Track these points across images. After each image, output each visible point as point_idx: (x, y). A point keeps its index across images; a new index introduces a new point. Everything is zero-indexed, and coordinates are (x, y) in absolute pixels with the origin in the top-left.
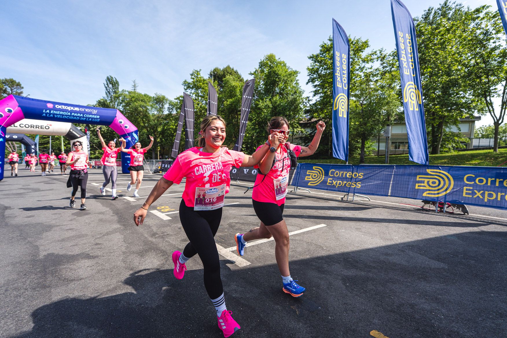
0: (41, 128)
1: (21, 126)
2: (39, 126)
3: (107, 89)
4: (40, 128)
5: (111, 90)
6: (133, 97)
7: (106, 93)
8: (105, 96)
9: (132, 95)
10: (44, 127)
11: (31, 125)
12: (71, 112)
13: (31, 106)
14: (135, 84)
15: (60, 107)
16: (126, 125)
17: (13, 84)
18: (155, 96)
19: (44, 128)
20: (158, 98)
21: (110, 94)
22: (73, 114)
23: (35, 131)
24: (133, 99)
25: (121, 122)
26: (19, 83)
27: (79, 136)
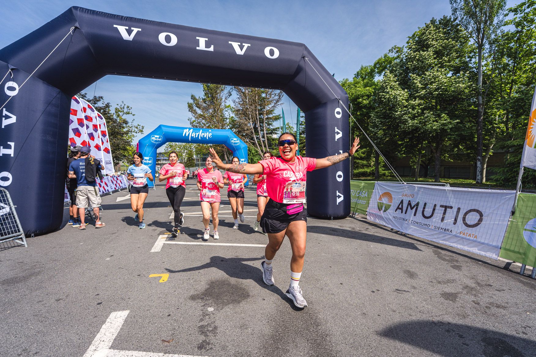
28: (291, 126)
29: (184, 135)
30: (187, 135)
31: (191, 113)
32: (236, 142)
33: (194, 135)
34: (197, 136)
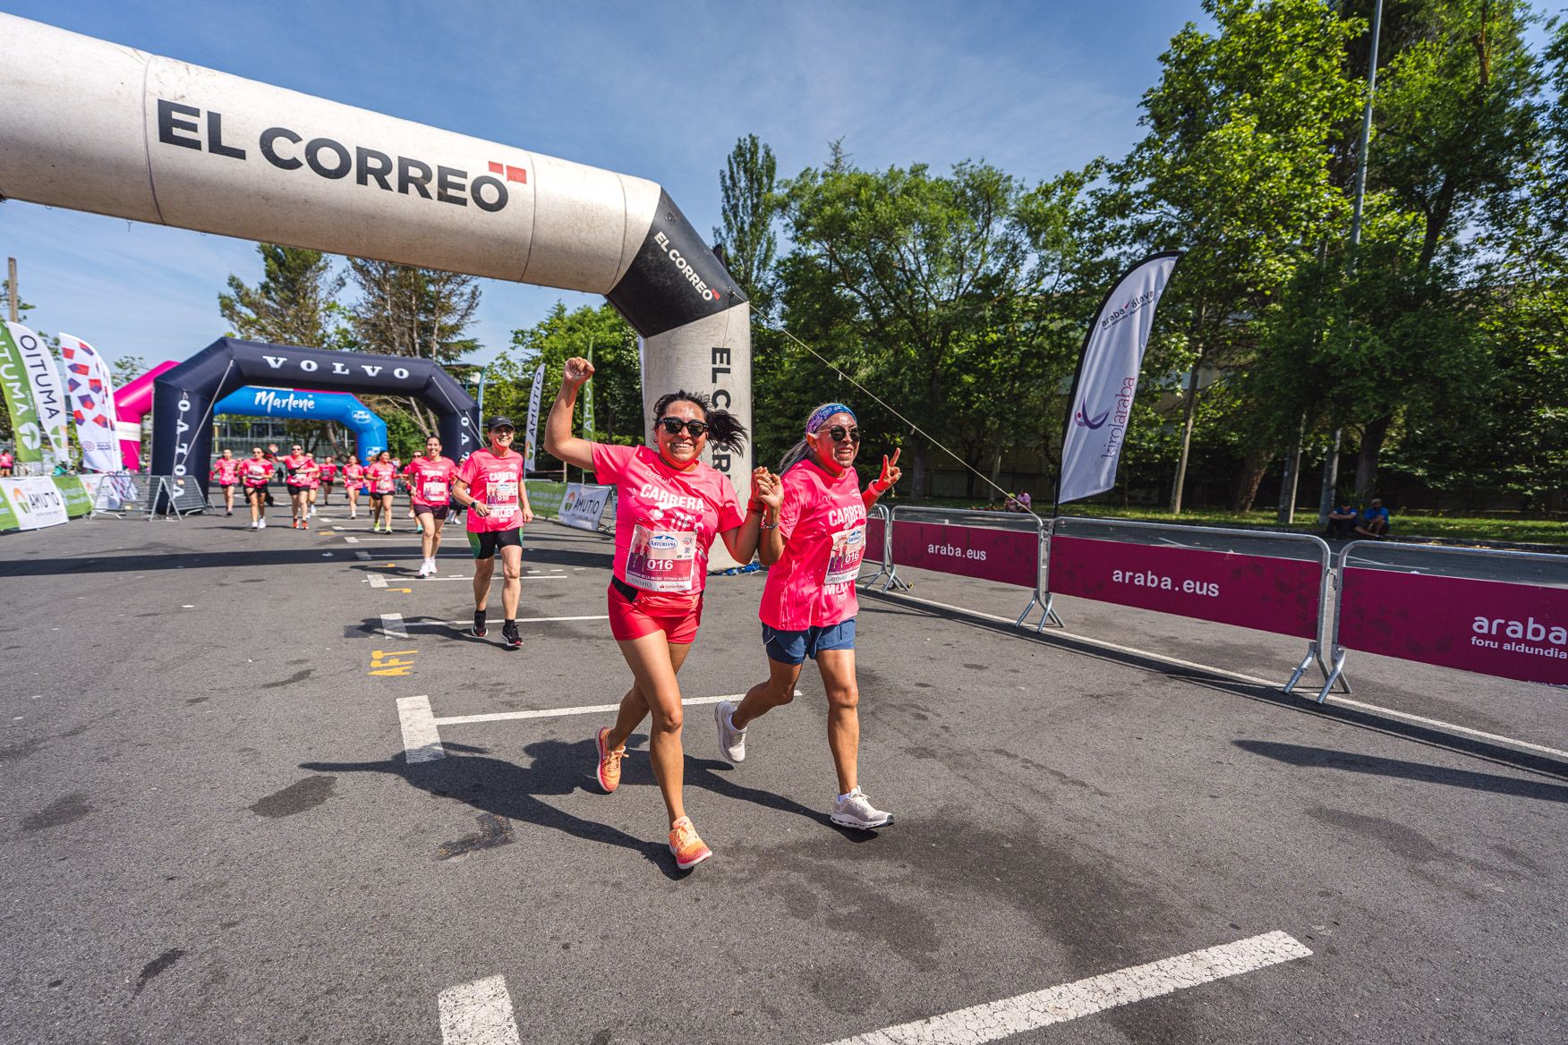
0: (443, 197)
1: (282, 147)
2: (427, 176)
3: (728, 197)
4: (433, 187)
7: (724, 211)
8: (721, 224)
10: (468, 183)
11: (363, 154)
14: (836, 161)
19: (467, 194)
21: (735, 216)
23: (402, 223)
27: (708, 295)
28: (512, 361)
29: (256, 402)
30: (263, 403)
31: (225, 320)
32: (363, 417)
33: (277, 402)
34: (283, 405)
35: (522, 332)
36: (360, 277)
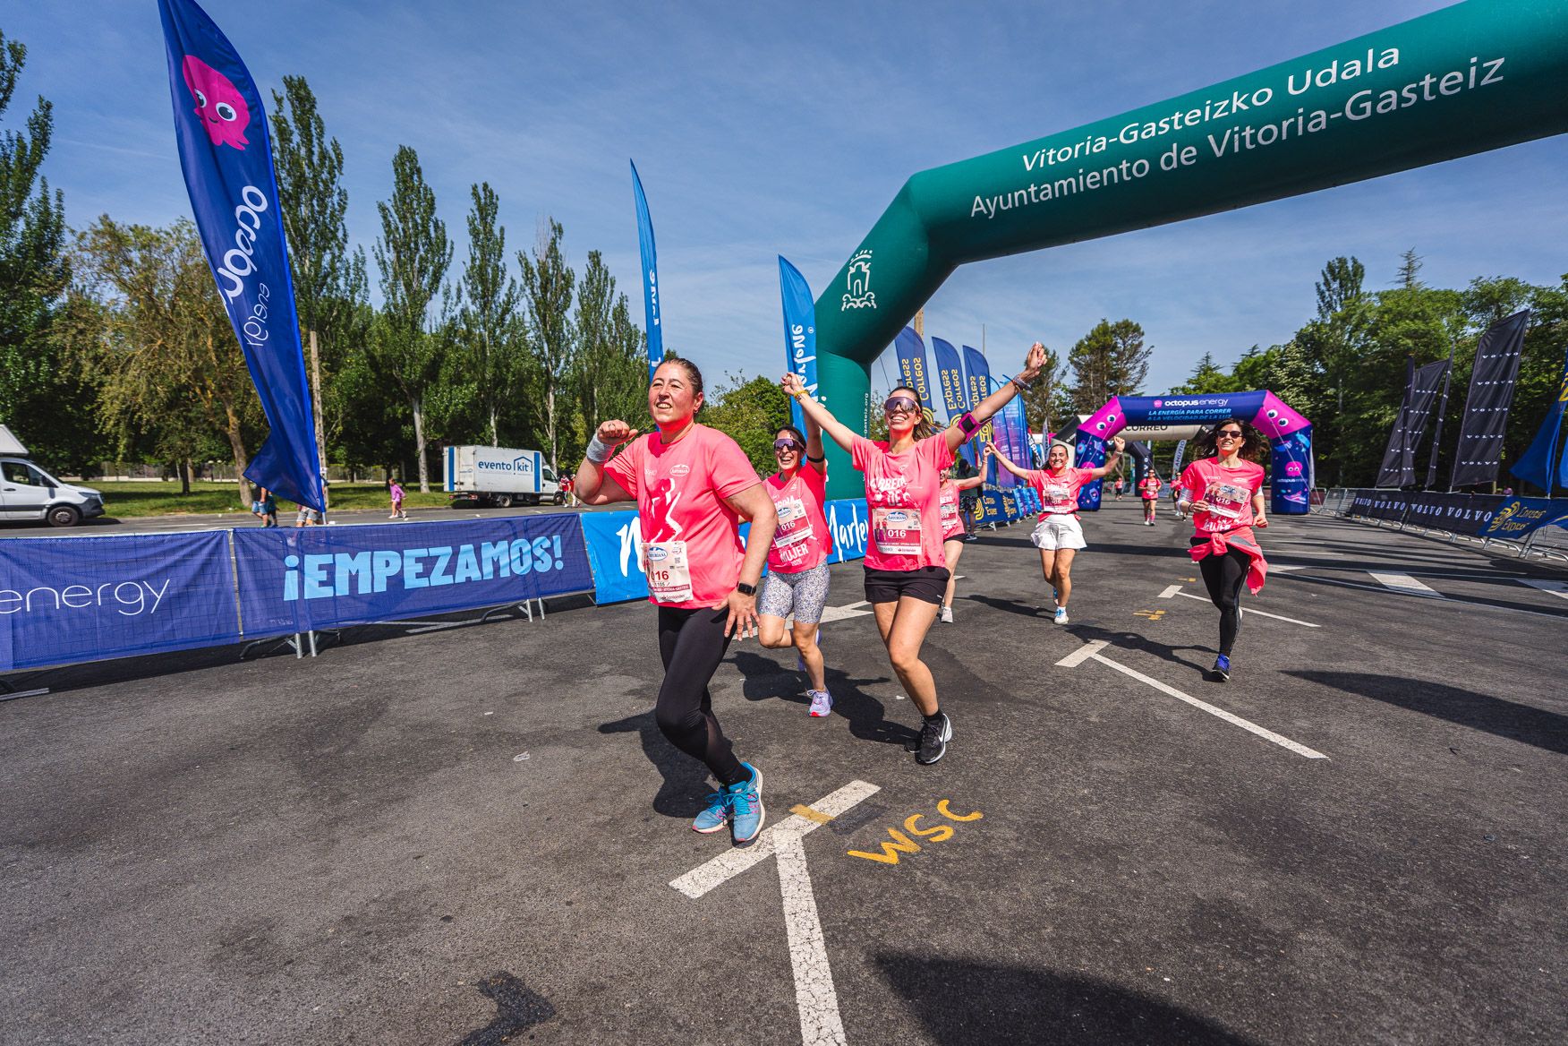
3: (1323, 298)
5: (1335, 297)
6: (1388, 311)
7: (1320, 307)
8: (1316, 316)
9: (1389, 304)
12: (1187, 408)
13: (1136, 408)
15: (1170, 403)
16: (1283, 420)
17: (1127, 332)
18: (1473, 288)
20: (1482, 296)
21: (1330, 306)
22: (1188, 412)
24: (1386, 316)
25: (1272, 415)
26: (1137, 325)
35: (1177, 389)
36: (1076, 371)
